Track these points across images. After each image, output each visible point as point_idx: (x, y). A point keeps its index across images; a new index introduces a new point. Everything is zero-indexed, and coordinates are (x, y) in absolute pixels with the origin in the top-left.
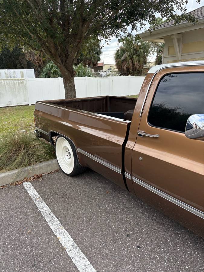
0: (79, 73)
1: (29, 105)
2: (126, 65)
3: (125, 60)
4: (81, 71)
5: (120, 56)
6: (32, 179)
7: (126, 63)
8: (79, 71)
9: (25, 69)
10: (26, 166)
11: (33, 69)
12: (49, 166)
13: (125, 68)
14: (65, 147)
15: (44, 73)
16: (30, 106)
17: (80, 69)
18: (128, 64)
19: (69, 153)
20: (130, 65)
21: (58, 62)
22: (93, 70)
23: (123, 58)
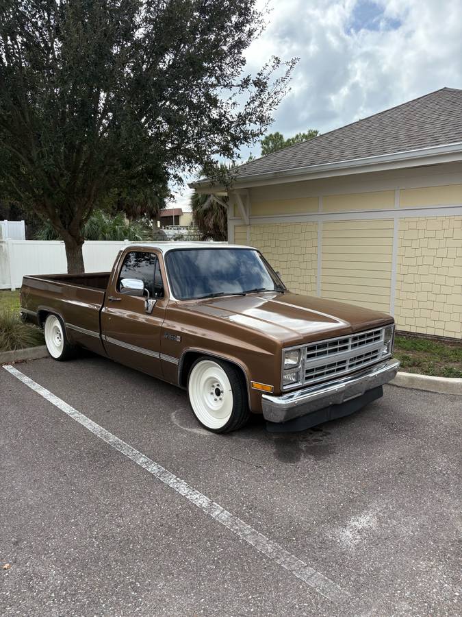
0: (115, 231)
1: (10, 289)
2: (212, 220)
3: (211, 209)
4: (120, 229)
5: (200, 201)
6: (13, 363)
7: (213, 214)
8: (115, 229)
9: (6, 221)
10: (8, 349)
11: (23, 222)
12: (34, 351)
13: (211, 224)
14: (56, 327)
15: (44, 230)
16: (13, 292)
17: (118, 225)
18: (216, 217)
19: (60, 334)
20: (220, 221)
21: (58, 226)
22: (159, 222)
23: (206, 206)
